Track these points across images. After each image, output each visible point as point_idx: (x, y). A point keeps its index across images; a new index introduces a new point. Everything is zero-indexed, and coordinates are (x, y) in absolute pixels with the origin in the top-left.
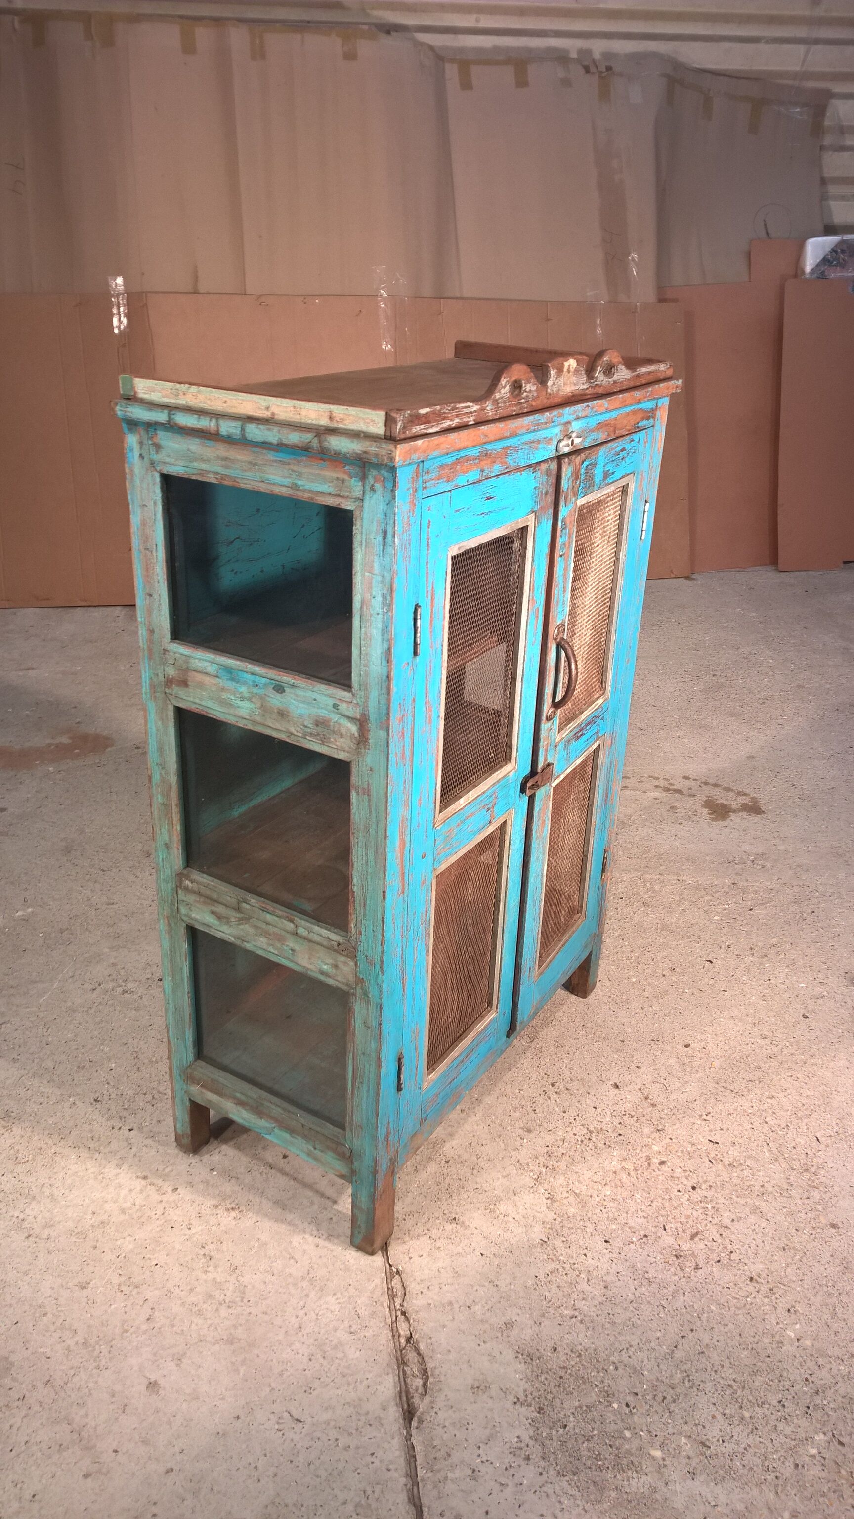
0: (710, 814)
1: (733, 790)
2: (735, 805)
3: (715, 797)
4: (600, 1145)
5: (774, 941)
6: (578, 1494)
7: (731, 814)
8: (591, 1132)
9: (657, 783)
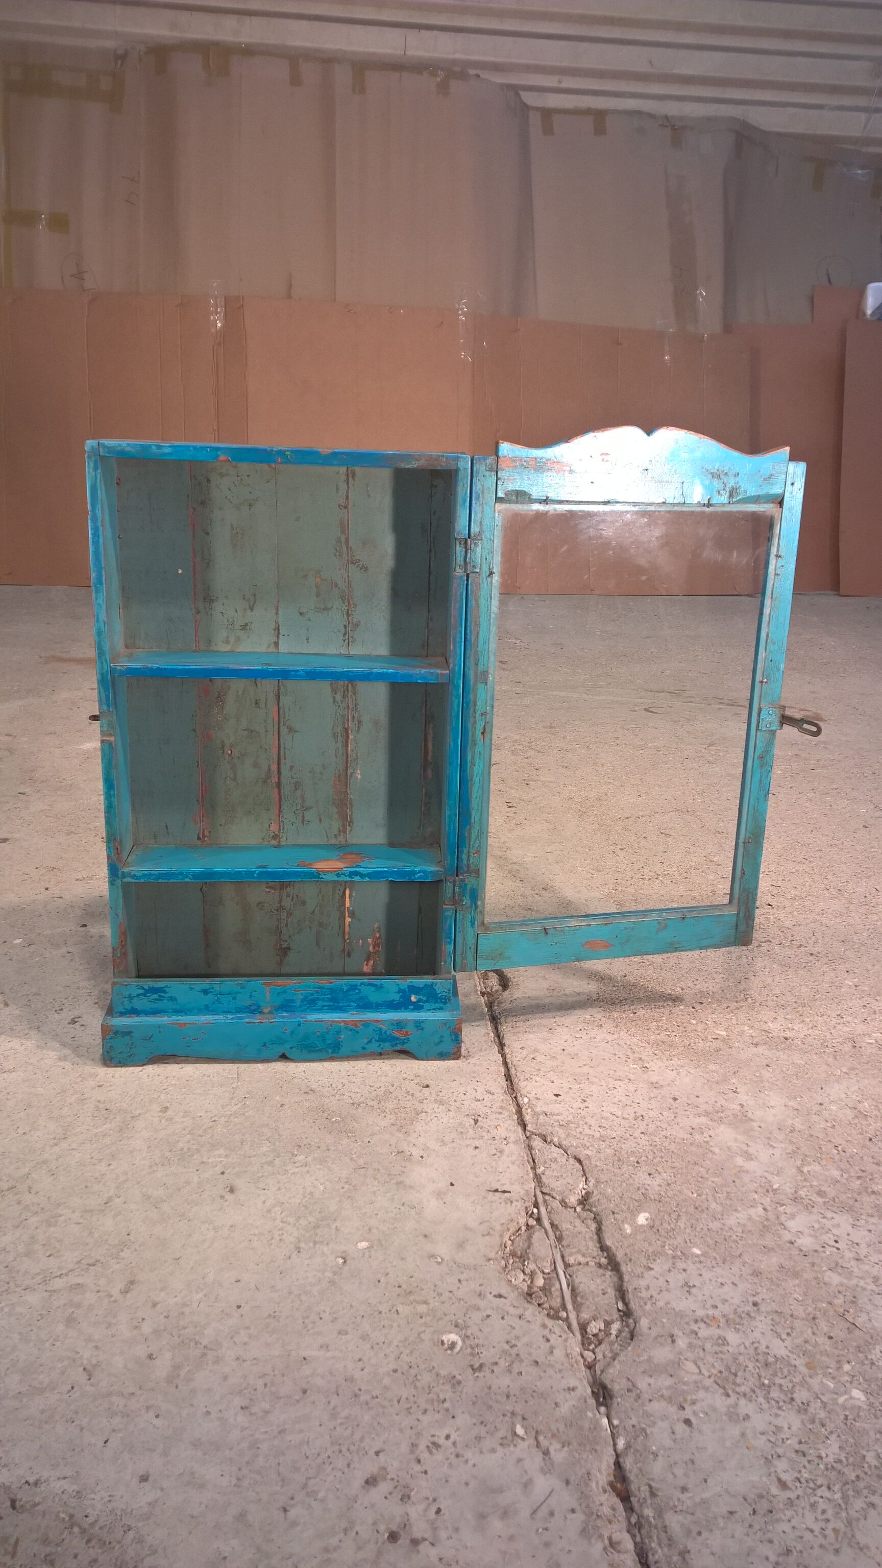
1: (795, 708)
4: (669, 882)
5: (835, 786)
6: (647, 1045)
8: (658, 875)
9: (722, 701)
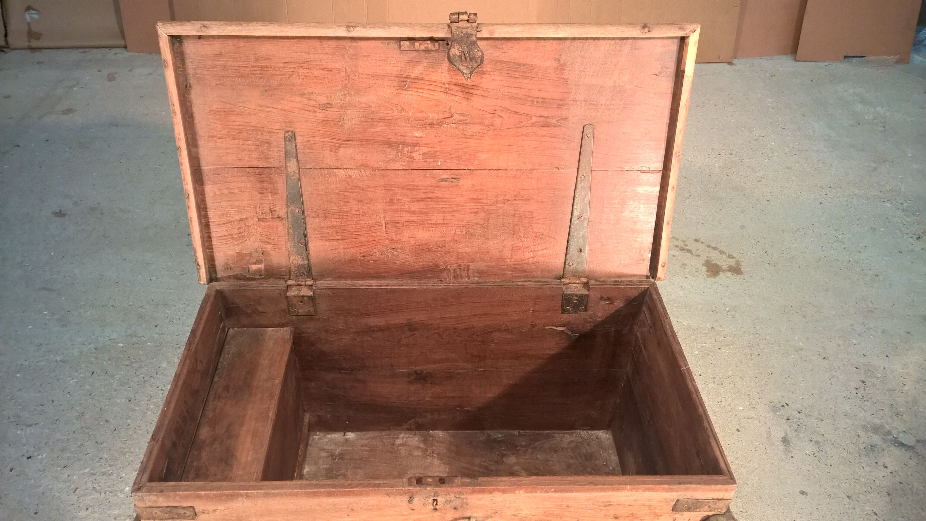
0: (707, 271)
2: (725, 267)
3: (712, 258)
7: (720, 272)
